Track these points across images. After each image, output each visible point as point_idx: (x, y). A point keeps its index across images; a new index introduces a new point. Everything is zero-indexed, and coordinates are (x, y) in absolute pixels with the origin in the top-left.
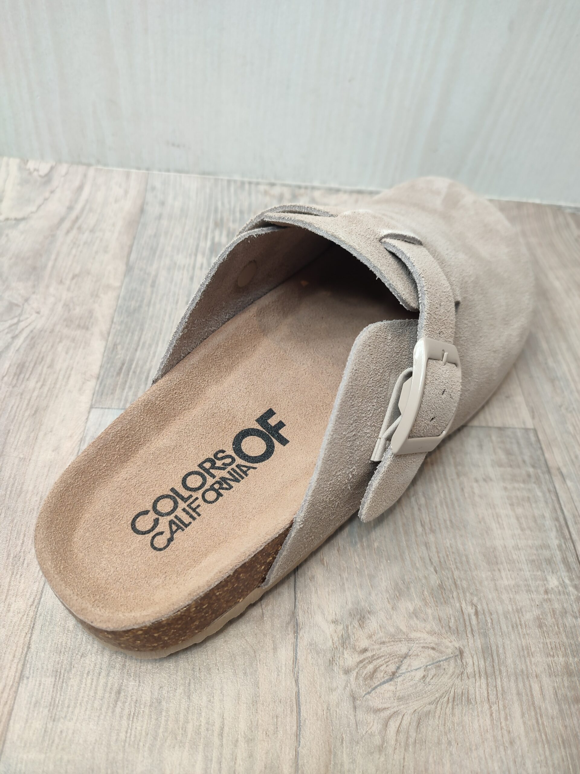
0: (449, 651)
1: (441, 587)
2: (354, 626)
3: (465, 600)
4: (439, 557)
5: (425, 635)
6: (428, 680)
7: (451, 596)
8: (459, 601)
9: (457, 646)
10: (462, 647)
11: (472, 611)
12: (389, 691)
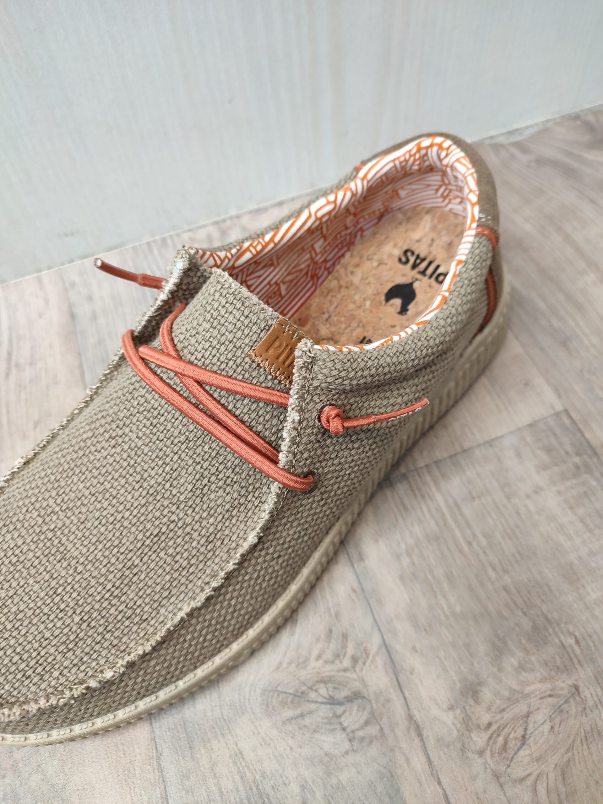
0: (565, 692)
1: (535, 628)
2: (470, 705)
3: (562, 632)
4: (521, 597)
5: (538, 686)
6: (556, 728)
7: (547, 634)
8: (557, 636)
9: (570, 683)
10: (575, 683)
11: (572, 641)
12: (526, 756)
